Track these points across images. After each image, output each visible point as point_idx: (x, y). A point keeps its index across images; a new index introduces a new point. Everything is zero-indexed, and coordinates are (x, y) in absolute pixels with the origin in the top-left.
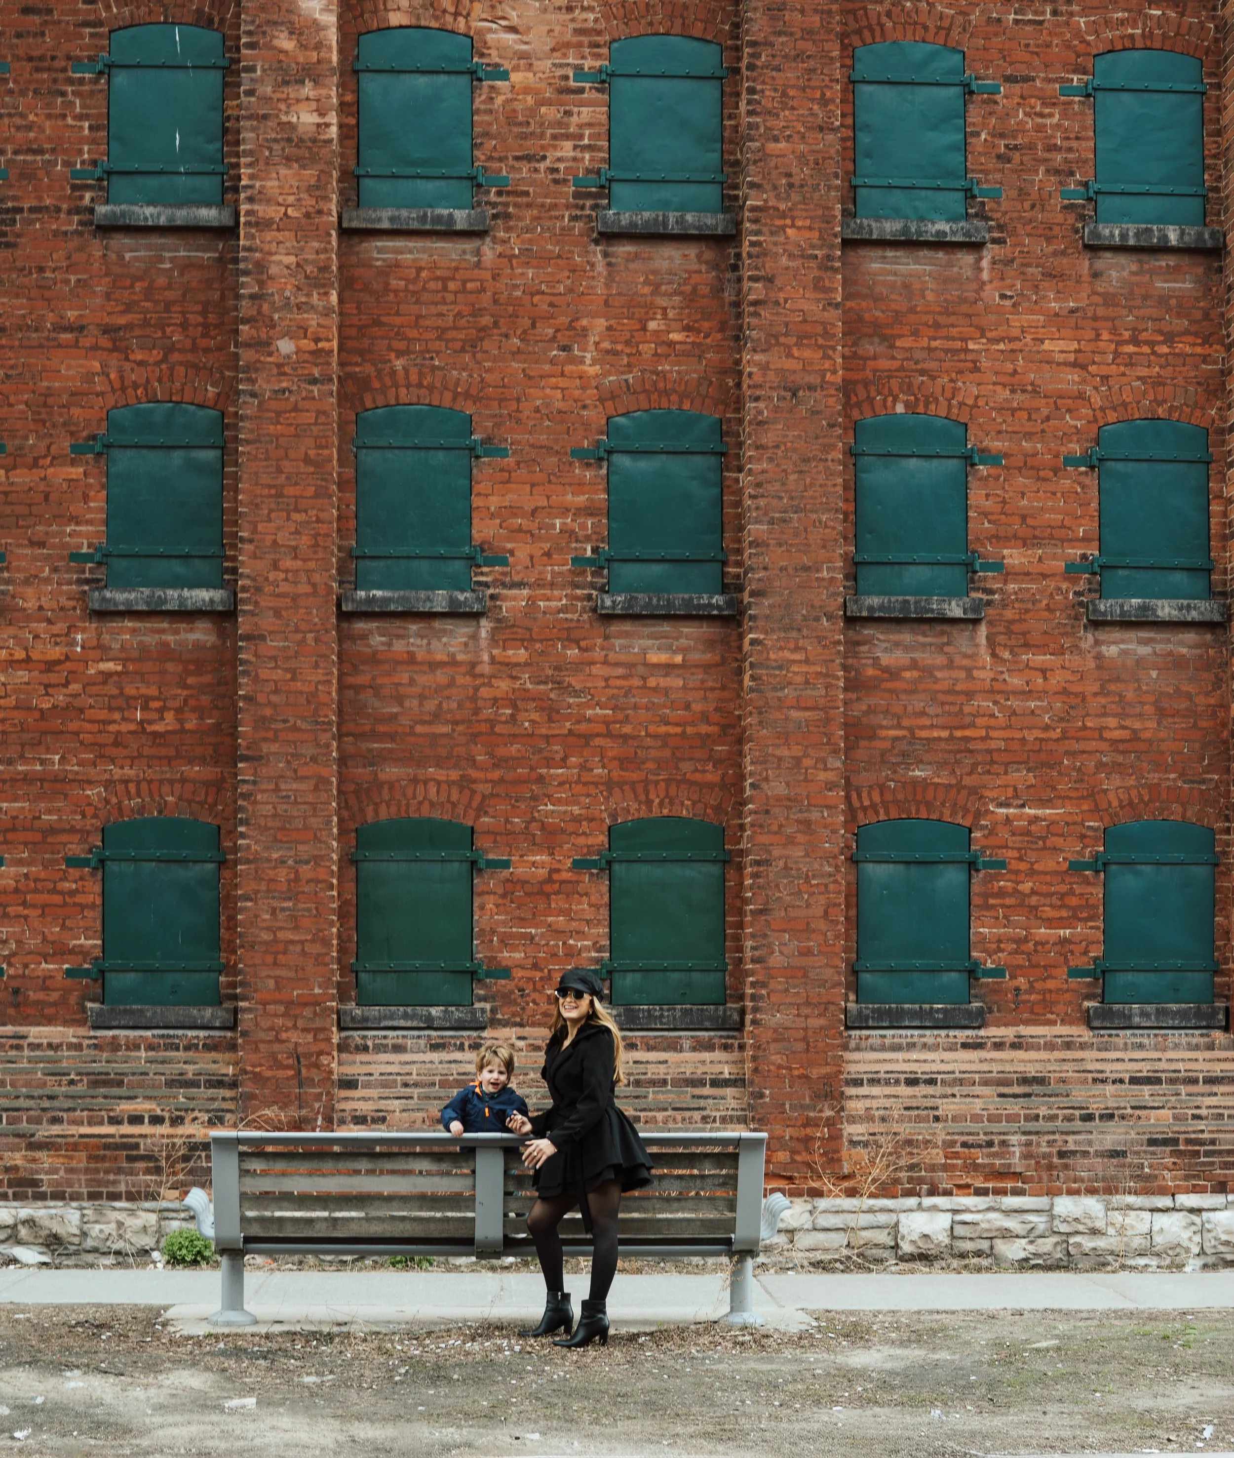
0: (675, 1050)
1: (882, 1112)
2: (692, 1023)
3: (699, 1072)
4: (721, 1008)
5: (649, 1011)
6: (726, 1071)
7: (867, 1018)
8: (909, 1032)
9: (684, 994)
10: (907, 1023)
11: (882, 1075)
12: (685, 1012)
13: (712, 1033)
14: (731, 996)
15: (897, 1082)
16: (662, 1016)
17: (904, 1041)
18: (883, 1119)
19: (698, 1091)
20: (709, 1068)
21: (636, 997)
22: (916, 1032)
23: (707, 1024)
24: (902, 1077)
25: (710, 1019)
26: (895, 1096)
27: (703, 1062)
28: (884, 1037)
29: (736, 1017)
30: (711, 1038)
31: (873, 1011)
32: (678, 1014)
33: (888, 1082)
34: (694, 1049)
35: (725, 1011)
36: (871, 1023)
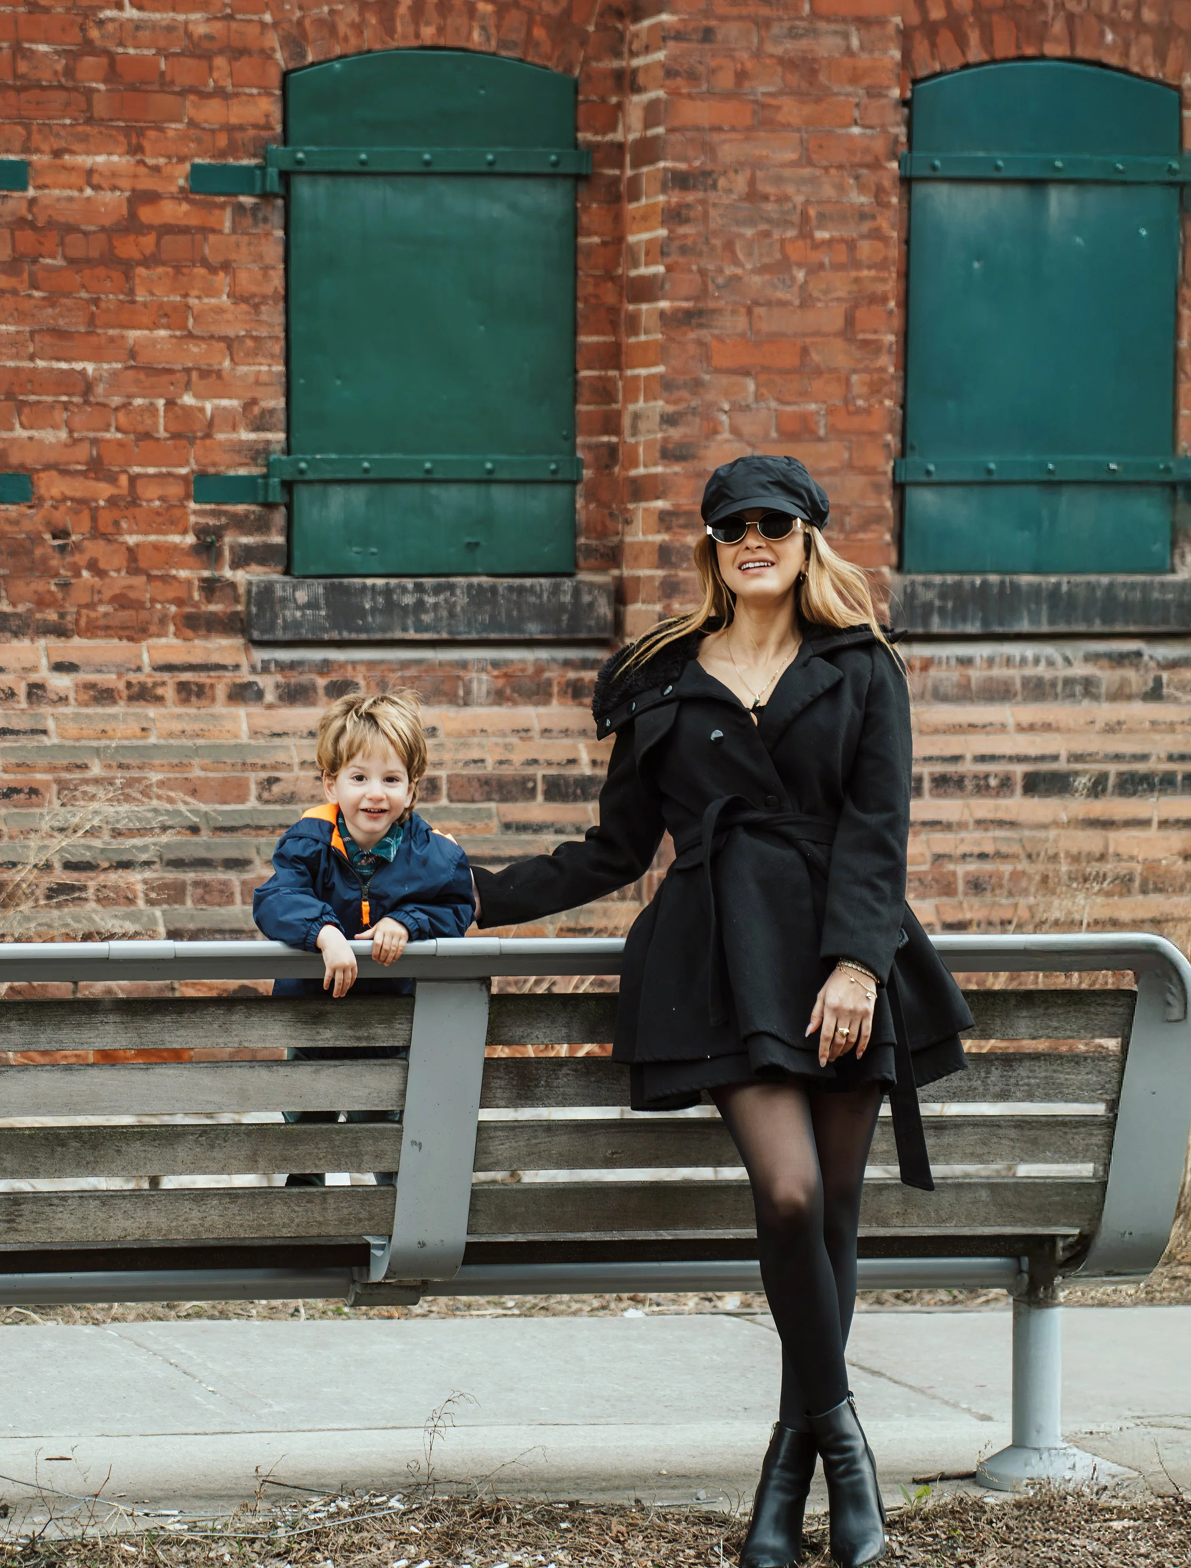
0: (452, 699)
1: (973, 867)
2: (495, 626)
3: (517, 758)
4: (567, 584)
5: (388, 592)
6: (585, 757)
7: (927, 610)
8: (1029, 650)
9: (472, 547)
10: (1025, 627)
11: (968, 767)
12: (478, 596)
13: (543, 654)
14: (589, 551)
15: (1006, 783)
16: (420, 605)
17: (1015, 674)
18: (976, 886)
19: (518, 811)
20: (539, 748)
21: (353, 554)
22: (1048, 650)
23: (533, 630)
24: (1019, 770)
25: (541, 614)
26: (1001, 823)
27: (524, 732)
28: (966, 662)
29: (604, 609)
30: (540, 669)
31: (944, 592)
32: (461, 600)
33: (982, 787)
34: (499, 697)
35: (577, 592)
36: (936, 626)
